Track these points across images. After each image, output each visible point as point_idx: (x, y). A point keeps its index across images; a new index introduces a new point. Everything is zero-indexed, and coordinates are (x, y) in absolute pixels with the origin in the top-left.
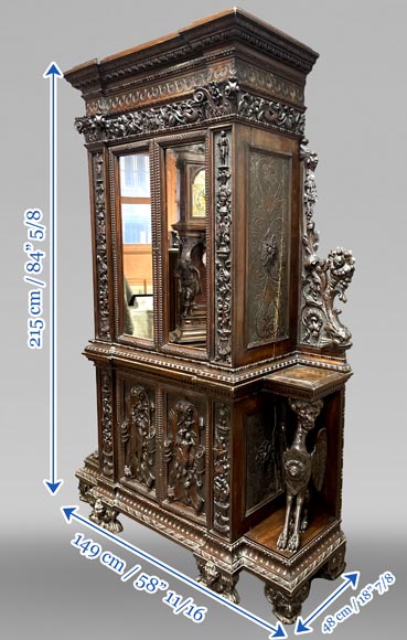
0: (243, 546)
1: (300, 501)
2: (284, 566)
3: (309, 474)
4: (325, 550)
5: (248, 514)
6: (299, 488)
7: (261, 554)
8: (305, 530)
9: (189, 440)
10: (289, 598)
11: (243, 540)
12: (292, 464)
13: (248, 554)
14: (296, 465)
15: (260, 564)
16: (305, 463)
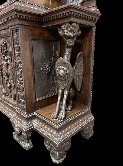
0: (35, 117)
1: (66, 93)
2: (54, 129)
3: (71, 76)
4: (82, 122)
5: (37, 100)
6: (65, 85)
7: (43, 122)
8: (71, 110)
9: (7, 60)
10: (57, 148)
11: (35, 114)
12: (60, 69)
13: (37, 121)
14: (63, 69)
15: (42, 127)
16: (68, 69)
